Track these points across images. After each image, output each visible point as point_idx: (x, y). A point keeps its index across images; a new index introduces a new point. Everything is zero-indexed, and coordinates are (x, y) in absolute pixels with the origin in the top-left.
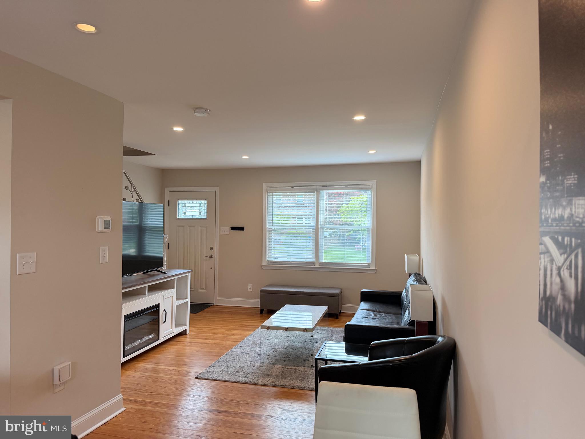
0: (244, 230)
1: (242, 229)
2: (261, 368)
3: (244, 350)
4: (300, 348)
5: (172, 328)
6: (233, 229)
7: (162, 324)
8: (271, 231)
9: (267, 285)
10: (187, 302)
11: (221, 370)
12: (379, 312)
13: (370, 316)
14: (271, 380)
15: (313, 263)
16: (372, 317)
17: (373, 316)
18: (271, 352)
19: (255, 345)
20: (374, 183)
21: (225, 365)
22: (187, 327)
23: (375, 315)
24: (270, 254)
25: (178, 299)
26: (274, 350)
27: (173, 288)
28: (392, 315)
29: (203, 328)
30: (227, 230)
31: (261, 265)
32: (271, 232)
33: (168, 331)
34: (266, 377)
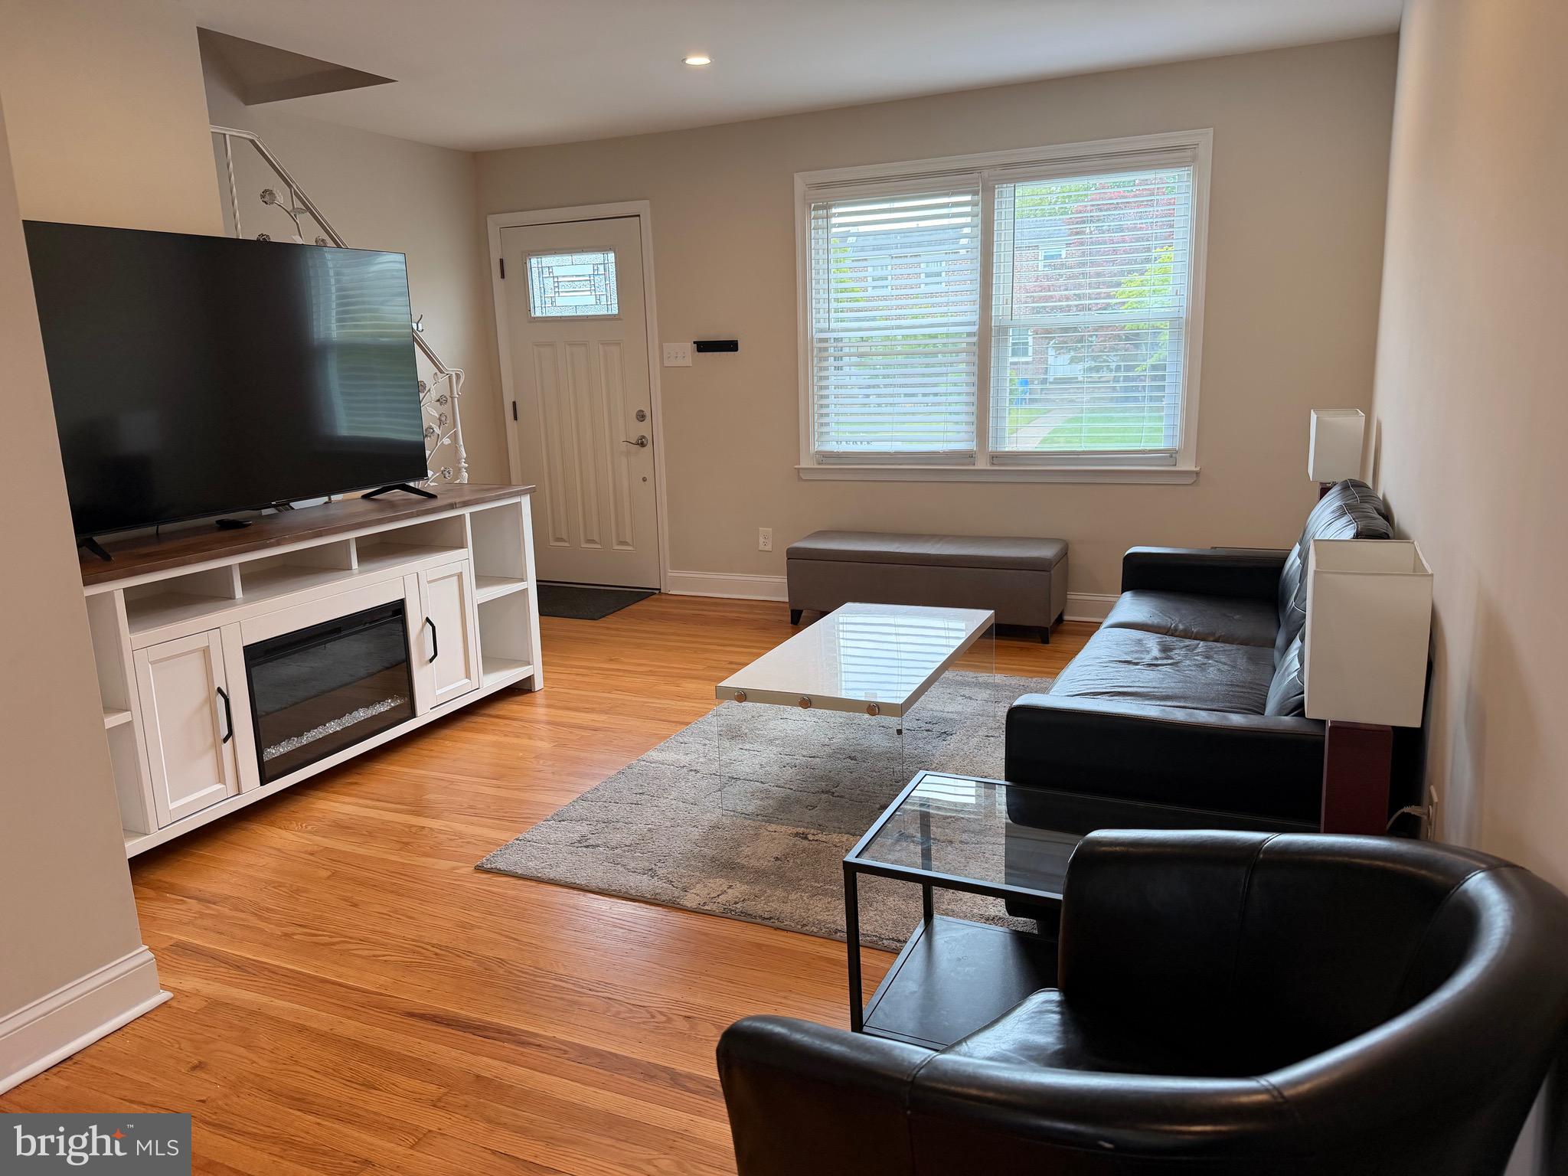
0: (736, 350)
1: (731, 346)
2: (719, 833)
3: (688, 758)
4: (880, 754)
5: (468, 676)
6: (703, 347)
7: (422, 665)
8: (826, 349)
9: (815, 533)
10: (525, 591)
11: (576, 837)
12: (1186, 635)
13: (1141, 652)
14: (735, 891)
15: (969, 456)
16: (1147, 659)
17: (1156, 652)
18: (776, 768)
19: (733, 738)
20: (1204, 139)
21: (602, 816)
22: (535, 669)
23: (1166, 649)
24: (825, 429)
25: (483, 579)
26: (788, 759)
27: (461, 545)
28: (1235, 647)
29: (596, 669)
30: (683, 353)
31: (796, 467)
32: (825, 354)
33: (452, 687)
34: (722, 877)
